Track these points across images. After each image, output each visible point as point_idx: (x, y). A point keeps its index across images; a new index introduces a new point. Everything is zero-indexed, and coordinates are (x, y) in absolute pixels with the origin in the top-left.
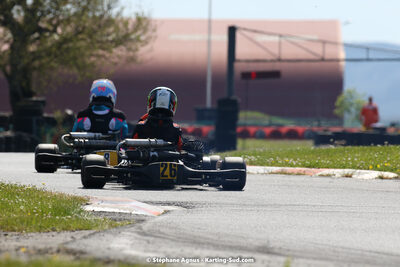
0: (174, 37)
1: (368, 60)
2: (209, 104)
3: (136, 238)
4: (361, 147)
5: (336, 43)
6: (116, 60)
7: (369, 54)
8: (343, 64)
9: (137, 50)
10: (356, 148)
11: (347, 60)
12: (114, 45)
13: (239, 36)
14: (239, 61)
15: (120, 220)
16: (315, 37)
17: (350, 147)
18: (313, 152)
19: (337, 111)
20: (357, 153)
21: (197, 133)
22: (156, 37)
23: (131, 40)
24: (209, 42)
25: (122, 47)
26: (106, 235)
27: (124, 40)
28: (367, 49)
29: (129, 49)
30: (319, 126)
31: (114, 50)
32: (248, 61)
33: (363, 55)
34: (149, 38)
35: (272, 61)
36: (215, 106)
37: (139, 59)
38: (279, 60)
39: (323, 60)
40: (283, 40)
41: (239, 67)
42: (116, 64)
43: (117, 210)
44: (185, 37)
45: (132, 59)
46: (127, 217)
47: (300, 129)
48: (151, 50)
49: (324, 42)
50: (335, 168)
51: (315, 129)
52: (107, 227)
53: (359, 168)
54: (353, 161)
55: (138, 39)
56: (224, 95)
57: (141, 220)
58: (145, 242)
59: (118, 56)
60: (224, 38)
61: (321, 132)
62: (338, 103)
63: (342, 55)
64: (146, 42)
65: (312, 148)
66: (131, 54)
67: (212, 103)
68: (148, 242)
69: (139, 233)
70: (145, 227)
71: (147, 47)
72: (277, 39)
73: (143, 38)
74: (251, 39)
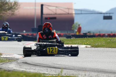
0: (25, 8)
1: (81, 14)
2: (35, 27)
3: (16, 64)
4: (80, 38)
5: (72, 9)
6: (8, 14)
7: (82, 12)
8: (74, 15)
9: (14, 11)
10: (79, 39)
11: (75, 14)
12: (8, 10)
13: (44, 7)
14: (44, 14)
15: (11, 60)
16: (66, 7)
17: (77, 38)
18: (66, 40)
19: (73, 29)
20: (79, 40)
21: (32, 35)
22: (20, 8)
23: (13, 8)
24: (35, 9)
25: (10, 11)
26: (7, 64)
27: (10, 8)
28: (81, 10)
29: (12, 11)
30: (67, 33)
31: (8, 11)
32: (47, 14)
33: (80, 12)
34: (18, 8)
35: (54, 14)
36: (38, 27)
37: (15, 14)
38: (56, 14)
39: (68, 14)
40: (57, 8)
41: (44, 16)
42: (8, 15)
43: (10, 57)
44: (28, 8)
45: (13, 14)
46: (13, 59)
47: (62, 34)
48: (18, 11)
49: (69, 9)
50: (73, 44)
51: (66, 34)
52: (8, 61)
53: (80, 44)
54: (78, 42)
55: (15, 8)
56: (40, 24)
57: (17, 59)
58: (19, 66)
59: (9, 13)
60: (40, 8)
61: (68, 35)
62: (73, 26)
63: (74, 12)
64: (17, 9)
65: (66, 39)
66: (13, 12)
67: (36, 27)
68: (20, 65)
69: (17, 63)
70: (19, 61)
71: (17, 11)
72: (55, 8)
73: (16, 8)
74: (48, 8)
